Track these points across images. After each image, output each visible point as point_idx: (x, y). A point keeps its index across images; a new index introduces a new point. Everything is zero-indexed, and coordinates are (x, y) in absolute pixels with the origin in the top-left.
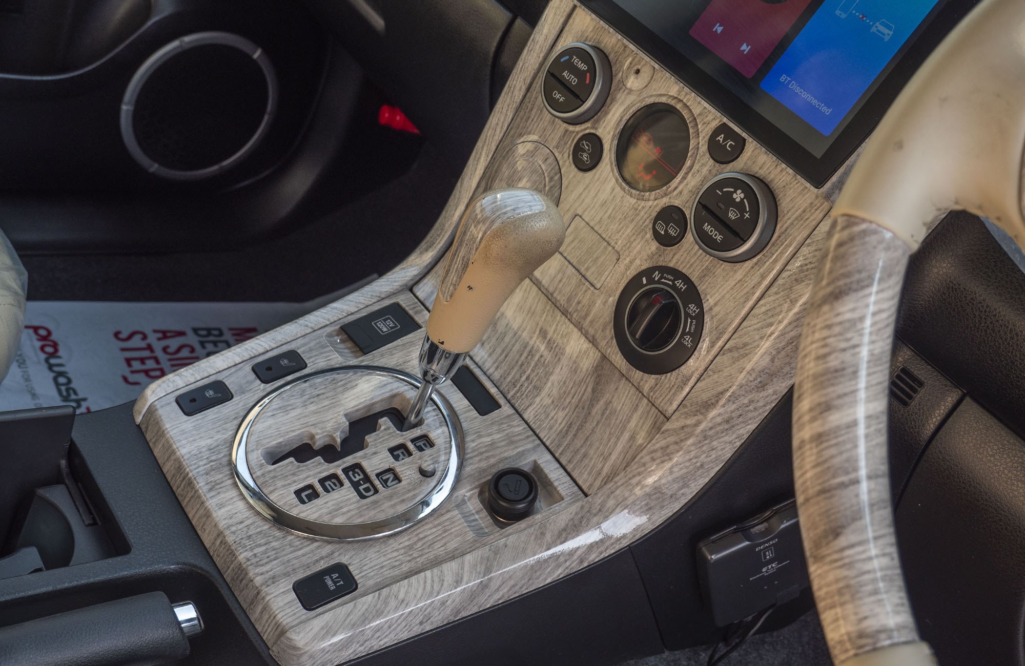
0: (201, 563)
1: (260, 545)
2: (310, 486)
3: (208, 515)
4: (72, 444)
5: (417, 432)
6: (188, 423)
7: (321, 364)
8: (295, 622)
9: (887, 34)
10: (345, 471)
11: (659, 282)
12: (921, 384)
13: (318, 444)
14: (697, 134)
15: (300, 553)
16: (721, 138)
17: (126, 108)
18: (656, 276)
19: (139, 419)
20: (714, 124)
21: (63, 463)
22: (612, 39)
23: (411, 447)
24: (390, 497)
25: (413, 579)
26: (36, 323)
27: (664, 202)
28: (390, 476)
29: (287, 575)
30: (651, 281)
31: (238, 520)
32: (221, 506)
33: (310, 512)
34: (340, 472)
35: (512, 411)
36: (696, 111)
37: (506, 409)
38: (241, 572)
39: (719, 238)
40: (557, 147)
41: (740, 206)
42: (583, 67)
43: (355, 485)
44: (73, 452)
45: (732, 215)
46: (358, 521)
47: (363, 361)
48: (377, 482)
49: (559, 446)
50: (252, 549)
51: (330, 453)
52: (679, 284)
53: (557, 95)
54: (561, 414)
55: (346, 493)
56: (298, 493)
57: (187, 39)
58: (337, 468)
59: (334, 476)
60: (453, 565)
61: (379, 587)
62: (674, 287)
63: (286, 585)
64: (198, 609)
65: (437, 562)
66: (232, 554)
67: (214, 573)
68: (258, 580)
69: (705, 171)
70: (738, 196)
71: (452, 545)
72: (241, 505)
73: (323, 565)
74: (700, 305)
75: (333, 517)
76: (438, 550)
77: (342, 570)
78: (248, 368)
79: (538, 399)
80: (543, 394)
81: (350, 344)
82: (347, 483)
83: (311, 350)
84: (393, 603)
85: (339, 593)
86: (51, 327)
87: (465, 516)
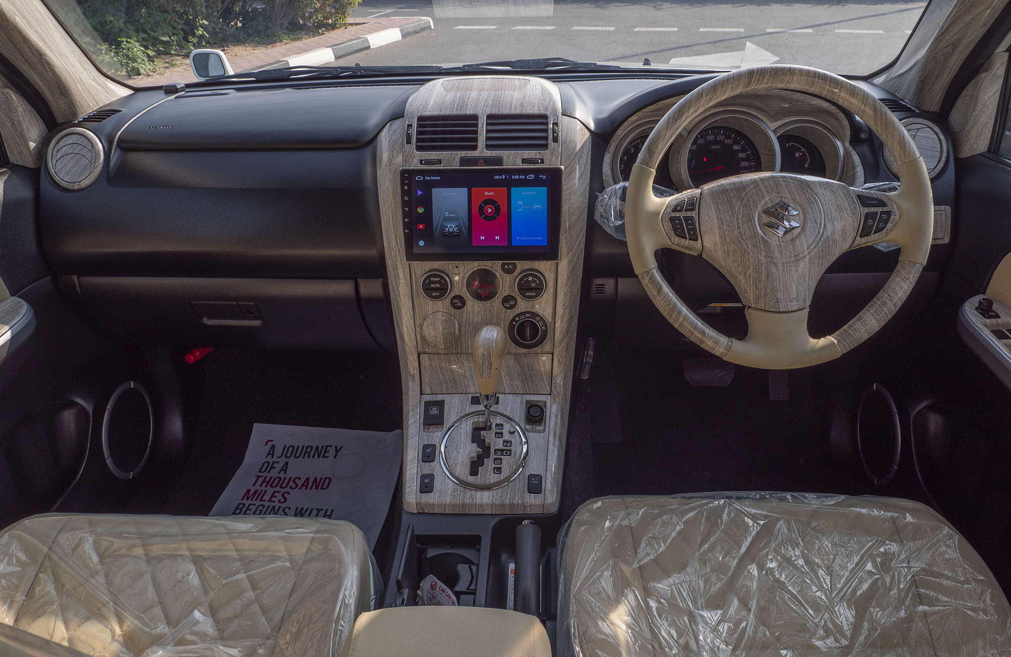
1: (507, 495)
2: (495, 468)
3: (481, 505)
5: (494, 426)
6: (435, 494)
8: (543, 499)
9: (540, 207)
10: (496, 455)
11: (520, 320)
12: (604, 285)
13: (477, 457)
14: (496, 271)
15: (518, 485)
16: (506, 267)
18: (517, 319)
19: (415, 511)
20: (500, 264)
22: (436, 265)
23: (497, 431)
24: (515, 448)
25: (549, 458)
27: (501, 298)
28: (506, 443)
29: (523, 493)
30: (517, 322)
31: (492, 497)
33: (505, 473)
34: (495, 457)
35: (503, 395)
36: (490, 265)
38: (512, 506)
39: (534, 294)
40: (443, 309)
41: (533, 281)
42: (438, 279)
43: (503, 455)
45: (533, 285)
47: (446, 427)
48: (506, 448)
49: (526, 390)
50: (507, 498)
51: (484, 456)
52: (527, 315)
53: (434, 294)
54: (517, 382)
55: (505, 459)
56: (495, 473)
57: (109, 407)
58: (493, 457)
59: (495, 459)
60: (550, 445)
61: (546, 469)
62: (526, 318)
63: (527, 495)
65: (547, 449)
66: (504, 505)
68: (520, 502)
69: (508, 279)
70: (530, 279)
71: (542, 440)
73: (526, 481)
75: (512, 467)
76: (541, 445)
77: (532, 477)
78: (421, 463)
79: (505, 384)
80: (504, 381)
81: (432, 427)
82: (500, 457)
83: (428, 440)
85: (540, 482)
87: (533, 432)
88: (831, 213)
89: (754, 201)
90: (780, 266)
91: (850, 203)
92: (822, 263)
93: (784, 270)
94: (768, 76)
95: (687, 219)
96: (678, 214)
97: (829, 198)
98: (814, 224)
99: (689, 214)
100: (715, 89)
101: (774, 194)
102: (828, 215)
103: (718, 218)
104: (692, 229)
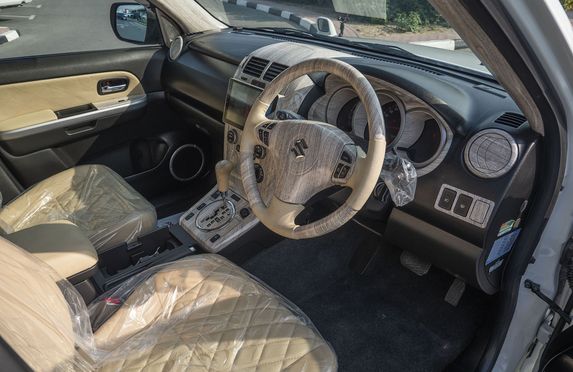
0: (196, 243)
1: (203, 236)
2: (210, 224)
4: (170, 232)
5: (226, 209)
6: (188, 221)
7: (209, 203)
10: (215, 219)
13: (210, 217)
15: (210, 235)
17: (171, 169)
19: (180, 225)
21: (170, 236)
23: (225, 211)
24: (223, 221)
25: (230, 232)
26: (168, 222)
28: (222, 218)
32: (196, 232)
33: (210, 228)
34: (214, 220)
37: (242, 199)
38: (201, 241)
40: (234, 149)
42: (232, 134)
43: (217, 221)
44: (170, 233)
46: (218, 226)
47: (215, 200)
48: (220, 219)
51: (212, 218)
52: (258, 166)
53: (230, 140)
55: (216, 222)
56: (208, 226)
57: (178, 149)
58: (213, 219)
59: (213, 221)
60: (236, 228)
61: (224, 235)
62: (257, 167)
63: (209, 240)
64: (194, 247)
65: (233, 228)
67: (197, 243)
71: (236, 224)
72: (199, 231)
73: (214, 235)
74: (262, 168)
75: (214, 227)
76: (233, 226)
77: (217, 235)
78: (196, 209)
81: (213, 198)
82: (215, 221)
83: (206, 202)
84: (226, 237)
85: (218, 239)
86: (171, 222)
87: (237, 220)
88: (323, 156)
89: (293, 134)
90: (289, 174)
91: (336, 154)
92: (309, 183)
93: (289, 177)
94: (323, 64)
95: (266, 132)
96: (263, 129)
97: (327, 147)
98: (312, 158)
99: (268, 130)
100: (298, 66)
101: (302, 134)
102: (321, 156)
103: (277, 137)
104: (266, 139)
